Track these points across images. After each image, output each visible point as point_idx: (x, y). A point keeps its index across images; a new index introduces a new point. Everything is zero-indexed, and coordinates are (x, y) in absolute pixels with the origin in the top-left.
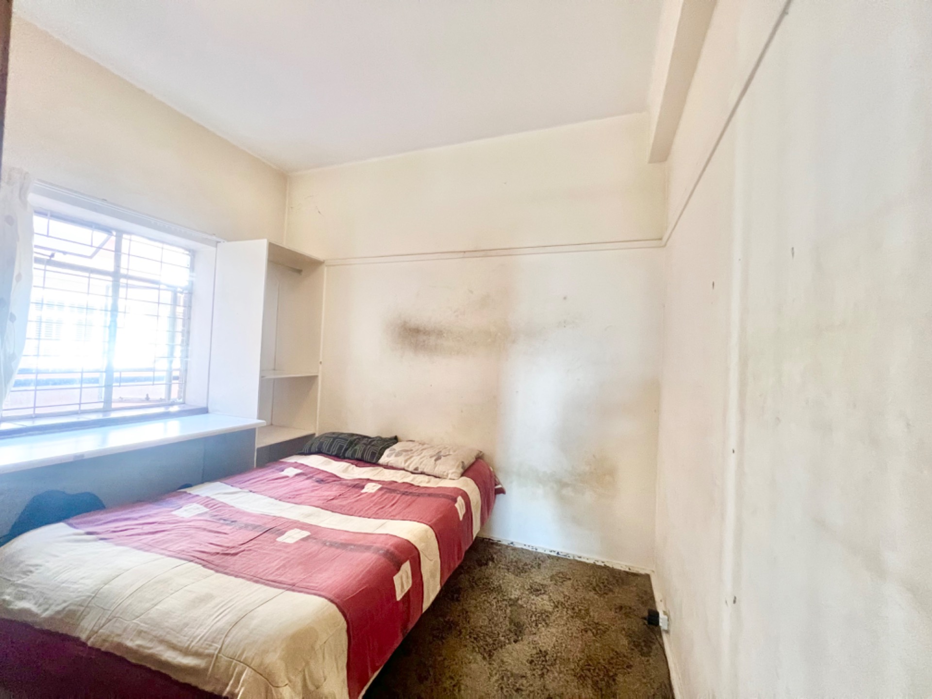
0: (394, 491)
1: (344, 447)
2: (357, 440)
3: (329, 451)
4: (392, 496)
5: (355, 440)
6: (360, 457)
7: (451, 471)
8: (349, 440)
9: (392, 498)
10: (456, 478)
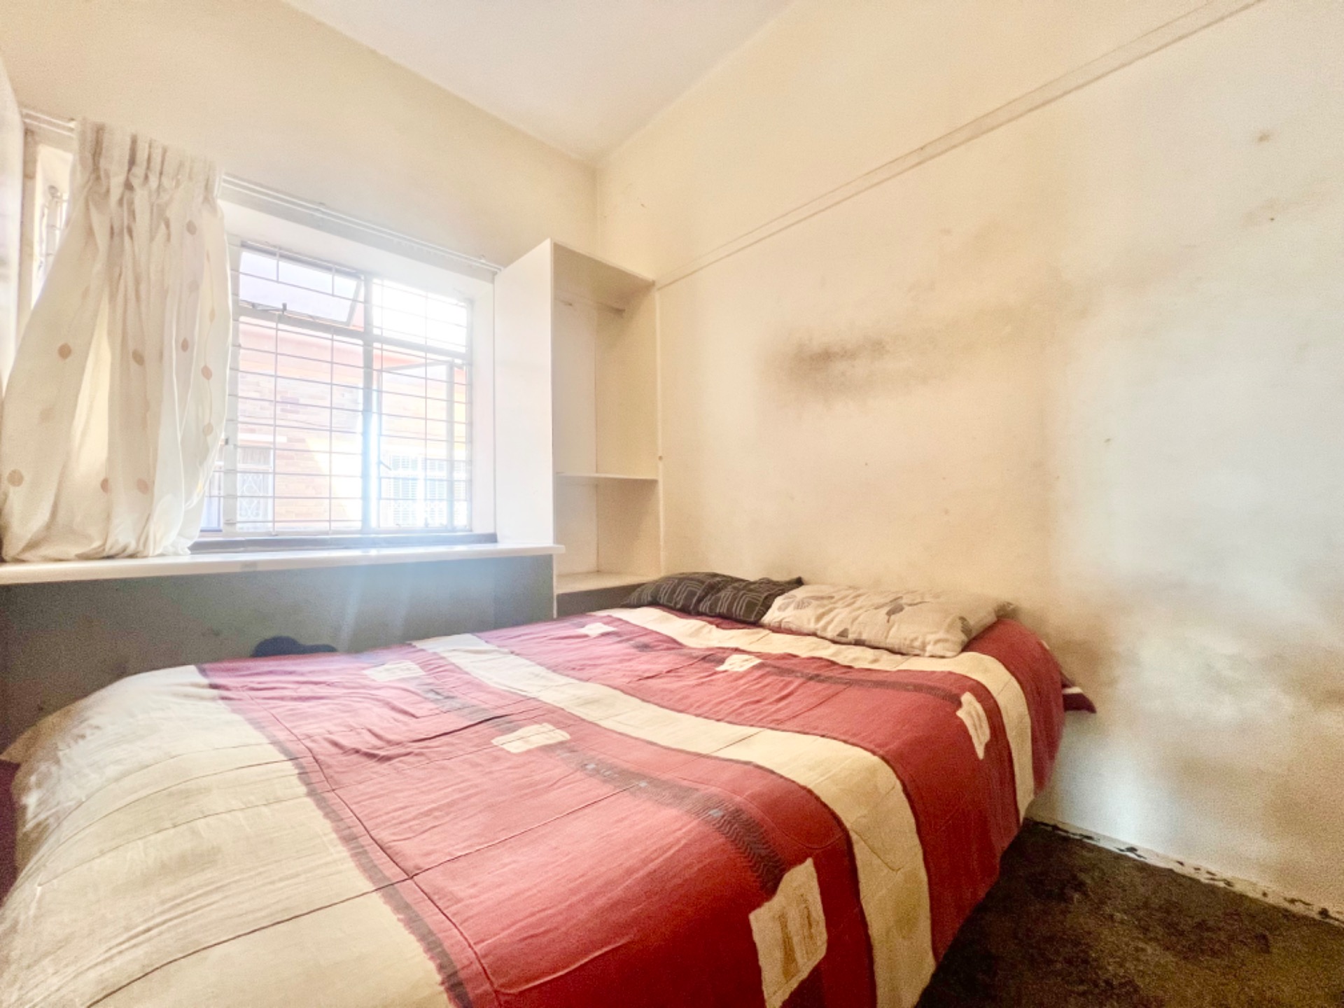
0: (790, 672)
1: (698, 594)
2: (723, 583)
3: (670, 600)
4: (782, 681)
5: (719, 582)
6: (725, 611)
7: (931, 638)
8: (706, 583)
9: (781, 684)
10: (949, 654)
